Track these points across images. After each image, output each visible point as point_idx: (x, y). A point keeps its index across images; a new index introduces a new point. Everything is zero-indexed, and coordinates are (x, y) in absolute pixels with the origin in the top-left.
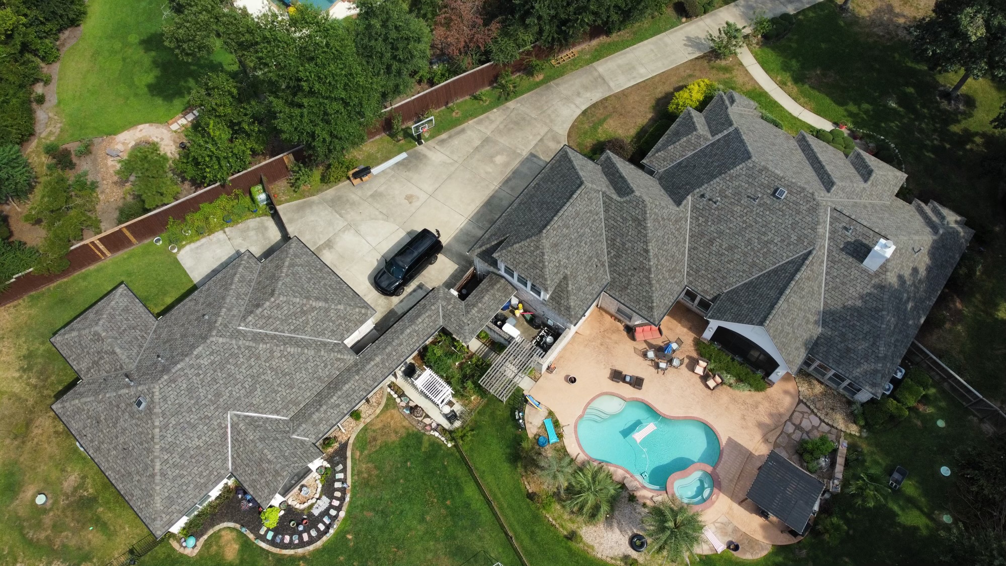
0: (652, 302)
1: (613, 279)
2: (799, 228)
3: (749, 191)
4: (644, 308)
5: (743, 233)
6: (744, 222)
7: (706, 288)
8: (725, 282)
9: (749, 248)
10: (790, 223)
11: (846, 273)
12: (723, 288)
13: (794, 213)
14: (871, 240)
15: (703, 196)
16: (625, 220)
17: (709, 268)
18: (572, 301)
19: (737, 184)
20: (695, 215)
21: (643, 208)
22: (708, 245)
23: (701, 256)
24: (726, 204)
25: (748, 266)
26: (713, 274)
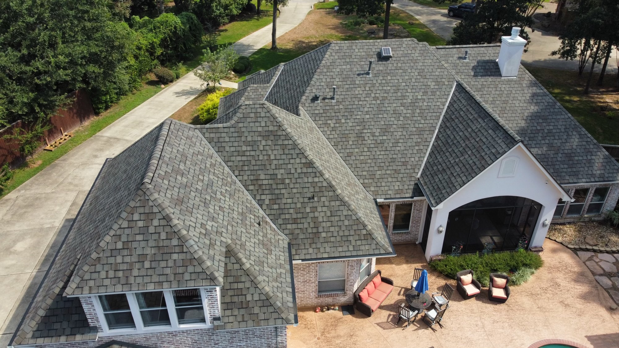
0: (365, 226)
1: (292, 235)
2: (429, 74)
3: (355, 69)
4: (359, 243)
5: (384, 109)
6: (376, 98)
7: (397, 188)
8: (409, 167)
9: (401, 118)
10: (416, 74)
11: (498, 92)
12: (414, 175)
13: (412, 64)
14: (488, 55)
15: (315, 99)
16: (253, 144)
17: (382, 164)
18: (263, 284)
19: (338, 70)
20: (320, 122)
21: (268, 115)
22: (360, 142)
23: (362, 158)
24: (344, 93)
25: (417, 136)
26: (390, 168)
